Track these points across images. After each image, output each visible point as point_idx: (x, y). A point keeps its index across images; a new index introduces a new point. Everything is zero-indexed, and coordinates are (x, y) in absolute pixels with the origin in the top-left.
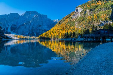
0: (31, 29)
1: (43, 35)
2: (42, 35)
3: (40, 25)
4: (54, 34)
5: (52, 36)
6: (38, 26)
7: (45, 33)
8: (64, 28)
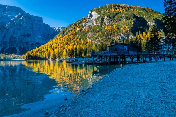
0: (8, 40)
1: (34, 51)
2: (30, 52)
3: (27, 34)
4: (53, 50)
5: (50, 54)
6: (23, 35)
7: (37, 49)
8: (70, 42)
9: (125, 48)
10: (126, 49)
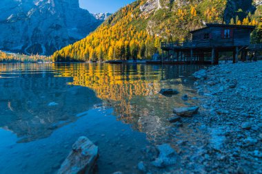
0: (30, 34)
1: (66, 50)
2: (60, 51)
3: (57, 25)
4: (94, 48)
5: (88, 55)
6: (52, 27)
7: (70, 47)
8: (119, 35)
9: (225, 33)
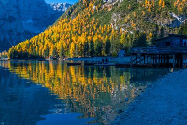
1: (23, 46)
2: (17, 47)
3: (10, 17)
4: (54, 43)
6: (4, 19)
7: (27, 42)
8: (81, 30)
9: (183, 43)
10: (185, 44)
